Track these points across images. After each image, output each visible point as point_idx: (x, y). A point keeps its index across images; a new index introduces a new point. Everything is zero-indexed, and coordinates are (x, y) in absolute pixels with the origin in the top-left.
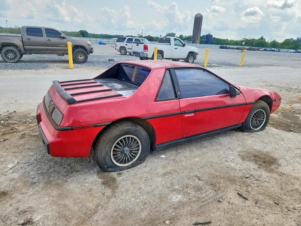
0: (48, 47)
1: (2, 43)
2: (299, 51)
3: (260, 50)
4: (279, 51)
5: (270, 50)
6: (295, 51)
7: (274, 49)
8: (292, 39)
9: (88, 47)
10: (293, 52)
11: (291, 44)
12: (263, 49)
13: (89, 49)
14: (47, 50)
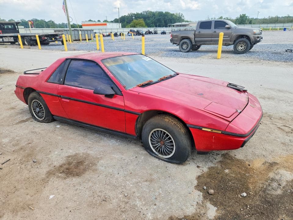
0: (213, 39)
1: (182, 37)
9: (252, 36)
13: (253, 38)
14: (211, 41)
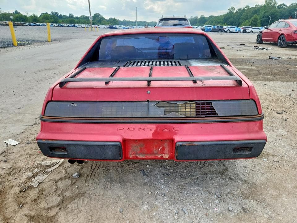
2: (61, 24)
3: (24, 25)
4: (44, 26)
5: (34, 24)
6: (58, 25)
7: (38, 23)
8: (47, 13)
10: (57, 26)
11: (50, 18)
12: (27, 24)
